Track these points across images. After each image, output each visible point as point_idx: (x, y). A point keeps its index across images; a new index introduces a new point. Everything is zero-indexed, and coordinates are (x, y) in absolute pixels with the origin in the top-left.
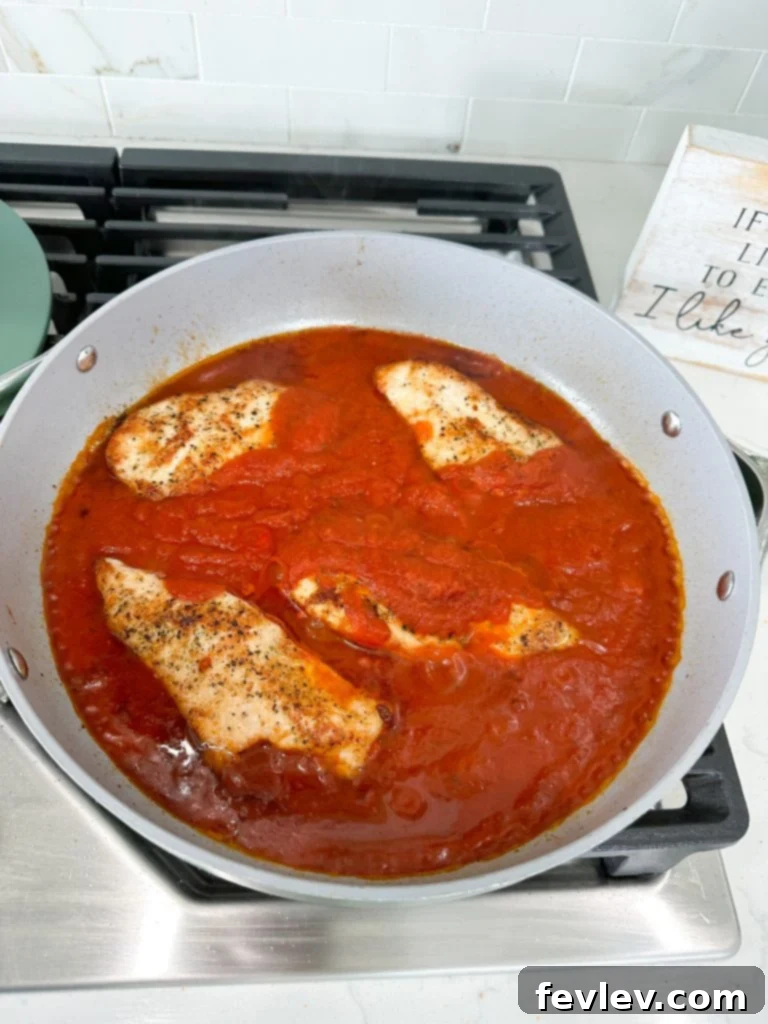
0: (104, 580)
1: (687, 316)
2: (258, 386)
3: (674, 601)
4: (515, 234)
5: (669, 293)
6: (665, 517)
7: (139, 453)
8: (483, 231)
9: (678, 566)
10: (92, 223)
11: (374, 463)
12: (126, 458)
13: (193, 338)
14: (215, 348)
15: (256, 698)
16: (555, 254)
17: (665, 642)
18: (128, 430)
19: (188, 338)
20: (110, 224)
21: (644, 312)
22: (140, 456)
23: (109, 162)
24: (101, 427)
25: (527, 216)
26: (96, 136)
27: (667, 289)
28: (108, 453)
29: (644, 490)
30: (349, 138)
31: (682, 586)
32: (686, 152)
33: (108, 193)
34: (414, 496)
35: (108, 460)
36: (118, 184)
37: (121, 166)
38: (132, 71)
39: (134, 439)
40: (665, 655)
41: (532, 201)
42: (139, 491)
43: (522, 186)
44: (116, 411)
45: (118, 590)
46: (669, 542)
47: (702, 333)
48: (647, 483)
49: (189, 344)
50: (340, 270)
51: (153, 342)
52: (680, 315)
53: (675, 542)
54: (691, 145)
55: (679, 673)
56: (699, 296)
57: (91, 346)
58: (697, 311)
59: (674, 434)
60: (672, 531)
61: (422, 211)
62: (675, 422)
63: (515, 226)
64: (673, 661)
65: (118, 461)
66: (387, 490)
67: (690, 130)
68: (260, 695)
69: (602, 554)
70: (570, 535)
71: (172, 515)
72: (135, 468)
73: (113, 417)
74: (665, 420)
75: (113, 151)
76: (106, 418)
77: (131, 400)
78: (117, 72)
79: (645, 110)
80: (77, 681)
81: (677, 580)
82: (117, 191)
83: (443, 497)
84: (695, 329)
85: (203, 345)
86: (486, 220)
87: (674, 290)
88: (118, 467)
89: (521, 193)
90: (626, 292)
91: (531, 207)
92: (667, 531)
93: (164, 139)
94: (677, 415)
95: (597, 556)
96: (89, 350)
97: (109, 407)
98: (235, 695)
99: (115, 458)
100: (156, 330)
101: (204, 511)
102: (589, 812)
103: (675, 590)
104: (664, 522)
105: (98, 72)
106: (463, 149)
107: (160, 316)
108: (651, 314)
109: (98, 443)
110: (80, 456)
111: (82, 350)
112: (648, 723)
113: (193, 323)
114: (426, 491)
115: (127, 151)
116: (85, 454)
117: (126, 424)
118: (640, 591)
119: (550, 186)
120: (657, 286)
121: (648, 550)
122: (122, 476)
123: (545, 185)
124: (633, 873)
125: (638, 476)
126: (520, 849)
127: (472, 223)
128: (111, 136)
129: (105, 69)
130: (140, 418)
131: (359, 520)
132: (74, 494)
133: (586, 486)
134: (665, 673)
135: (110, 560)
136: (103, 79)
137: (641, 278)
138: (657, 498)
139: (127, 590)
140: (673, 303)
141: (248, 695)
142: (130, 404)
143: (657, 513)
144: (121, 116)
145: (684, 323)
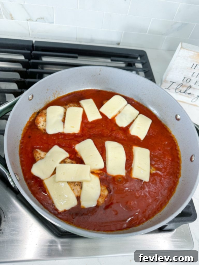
0: (36, 155)
1: (178, 89)
2: (73, 105)
3: (179, 161)
4: (134, 67)
5: (174, 84)
6: (176, 140)
7: (44, 122)
8: (126, 66)
9: (179, 153)
10: (27, 60)
11: (104, 126)
12: (40, 123)
13: (57, 92)
14: (62, 94)
15: (76, 186)
16: (145, 73)
17: (177, 172)
18: (41, 116)
19: (55, 92)
20: (32, 61)
21: (167, 88)
22: (44, 123)
23: (31, 44)
24: (33, 114)
25: (138, 63)
26: (26, 37)
27: (173, 82)
28: (36, 122)
29: (170, 133)
30: (92, 40)
31: (180, 158)
32: (180, 49)
33: (31, 52)
34: (114, 134)
35: (36, 124)
36: (33, 50)
37: (34, 46)
38: (36, 20)
39: (42, 118)
40: (177, 175)
41: (139, 59)
42: (44, 132)
43: (137, 55)
44: (37, 110)
45: (40, 158)
46: (177, 147)
47: (181, 94)
48: (171, 132)
49: (55, 93)
50: (95, 76)
51: (47, 93)
52: (176, 89)
53: (178, 147)
54: (182, 48)
55: (180, 180)
56: (181, 85)
57: (32, 94)
58: (181, 88)
59: (178, 120)
60: (177, 144)
61: (112, 60)
62: (179, 117)
63: (134, 65)
64: (179, 177)
65: (38, 124)
66: (107, 132)
67: (181, 44)
68: (77, 185)
69: (161, 149)
70: (153, 145)
71: (52, 138)
72: (43, 126)
73: (36, 112)
74: (176, 116)
75: (32, 41)
76: (34, 112)
77: (41, 108)
78: (33, 21)
79: (166, 37)
80: (29, 181)
81: (179, 156)
82: (34, 52)
83: (121, 134)
84: (180, 93)
85: (59, 94)
86: (127, 63)
87: (175, 83)
88: (38, 125)
89: (136, 57)
90: (163, 83)
91: (139, 60)
92: (176, 144)
93: (44, 38)
94: (179, 115)
95: (160, 150)
96: (32, 95)
97: (35, 109)
98: (71, 185)
99: (38, 123)
100: (48, 90)
101: (61, 137)
102: (160, 215)
103: (179, 159)
104: (175, 142)
105: (28, 20)
106: (121, 44)
107: (49, 86)
108: (169, 88)
109: (32, 119)
110: (28, 122)
111: (30, 95)
112: (173, 192)
113: (57, 88)
114: (117, 133)
115: (36, 42)
116: (29, 122)
117: (40, 114)
118: (170, 159)
119: (144, 55)
120: (171, 82)
121: (172, 149)
122: (39, 128)
123: (142, 55)
124: (168, 229)
125: (169, 130)
126: (144, 224)
127: (123, 64)
128: (30, 37)
129: (29, 20)
130: (44, 113)
131: (100, 140)
132: (27, 132)
133: (156, 132)
134: (177, 179)
135: (37, 150)
136: (29, 22)
137: (167, 79)
138: (174, 136)
139: (42, 157)
140: (175, 86)
141: (75, 185)
142: (40, 109)
143: (173, 139)
144: (33, 32)
145: (177, 91)
